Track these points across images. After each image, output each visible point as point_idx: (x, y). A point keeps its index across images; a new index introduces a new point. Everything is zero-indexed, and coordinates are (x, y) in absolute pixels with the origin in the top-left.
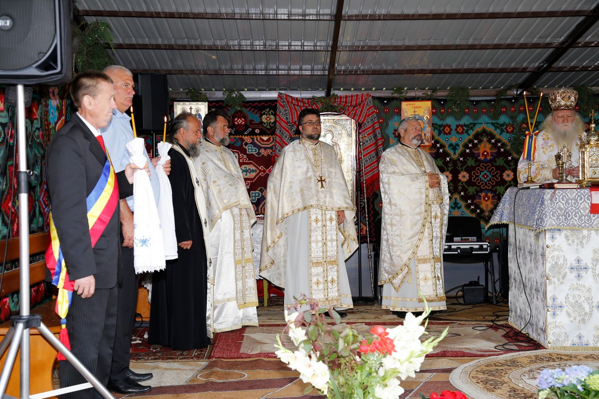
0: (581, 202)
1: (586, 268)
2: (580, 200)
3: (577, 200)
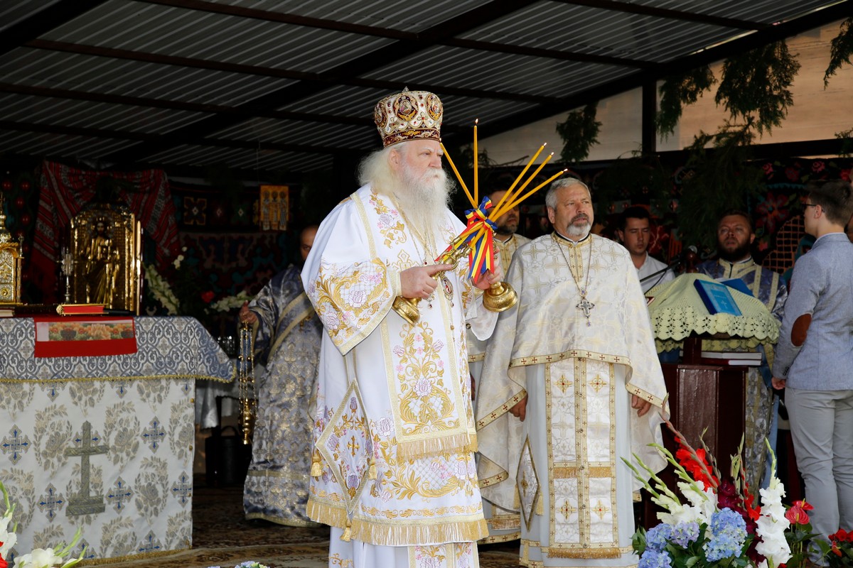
0: (21, 338)
1: (25, 444)
2: (21, 335)
3: (15, 336)
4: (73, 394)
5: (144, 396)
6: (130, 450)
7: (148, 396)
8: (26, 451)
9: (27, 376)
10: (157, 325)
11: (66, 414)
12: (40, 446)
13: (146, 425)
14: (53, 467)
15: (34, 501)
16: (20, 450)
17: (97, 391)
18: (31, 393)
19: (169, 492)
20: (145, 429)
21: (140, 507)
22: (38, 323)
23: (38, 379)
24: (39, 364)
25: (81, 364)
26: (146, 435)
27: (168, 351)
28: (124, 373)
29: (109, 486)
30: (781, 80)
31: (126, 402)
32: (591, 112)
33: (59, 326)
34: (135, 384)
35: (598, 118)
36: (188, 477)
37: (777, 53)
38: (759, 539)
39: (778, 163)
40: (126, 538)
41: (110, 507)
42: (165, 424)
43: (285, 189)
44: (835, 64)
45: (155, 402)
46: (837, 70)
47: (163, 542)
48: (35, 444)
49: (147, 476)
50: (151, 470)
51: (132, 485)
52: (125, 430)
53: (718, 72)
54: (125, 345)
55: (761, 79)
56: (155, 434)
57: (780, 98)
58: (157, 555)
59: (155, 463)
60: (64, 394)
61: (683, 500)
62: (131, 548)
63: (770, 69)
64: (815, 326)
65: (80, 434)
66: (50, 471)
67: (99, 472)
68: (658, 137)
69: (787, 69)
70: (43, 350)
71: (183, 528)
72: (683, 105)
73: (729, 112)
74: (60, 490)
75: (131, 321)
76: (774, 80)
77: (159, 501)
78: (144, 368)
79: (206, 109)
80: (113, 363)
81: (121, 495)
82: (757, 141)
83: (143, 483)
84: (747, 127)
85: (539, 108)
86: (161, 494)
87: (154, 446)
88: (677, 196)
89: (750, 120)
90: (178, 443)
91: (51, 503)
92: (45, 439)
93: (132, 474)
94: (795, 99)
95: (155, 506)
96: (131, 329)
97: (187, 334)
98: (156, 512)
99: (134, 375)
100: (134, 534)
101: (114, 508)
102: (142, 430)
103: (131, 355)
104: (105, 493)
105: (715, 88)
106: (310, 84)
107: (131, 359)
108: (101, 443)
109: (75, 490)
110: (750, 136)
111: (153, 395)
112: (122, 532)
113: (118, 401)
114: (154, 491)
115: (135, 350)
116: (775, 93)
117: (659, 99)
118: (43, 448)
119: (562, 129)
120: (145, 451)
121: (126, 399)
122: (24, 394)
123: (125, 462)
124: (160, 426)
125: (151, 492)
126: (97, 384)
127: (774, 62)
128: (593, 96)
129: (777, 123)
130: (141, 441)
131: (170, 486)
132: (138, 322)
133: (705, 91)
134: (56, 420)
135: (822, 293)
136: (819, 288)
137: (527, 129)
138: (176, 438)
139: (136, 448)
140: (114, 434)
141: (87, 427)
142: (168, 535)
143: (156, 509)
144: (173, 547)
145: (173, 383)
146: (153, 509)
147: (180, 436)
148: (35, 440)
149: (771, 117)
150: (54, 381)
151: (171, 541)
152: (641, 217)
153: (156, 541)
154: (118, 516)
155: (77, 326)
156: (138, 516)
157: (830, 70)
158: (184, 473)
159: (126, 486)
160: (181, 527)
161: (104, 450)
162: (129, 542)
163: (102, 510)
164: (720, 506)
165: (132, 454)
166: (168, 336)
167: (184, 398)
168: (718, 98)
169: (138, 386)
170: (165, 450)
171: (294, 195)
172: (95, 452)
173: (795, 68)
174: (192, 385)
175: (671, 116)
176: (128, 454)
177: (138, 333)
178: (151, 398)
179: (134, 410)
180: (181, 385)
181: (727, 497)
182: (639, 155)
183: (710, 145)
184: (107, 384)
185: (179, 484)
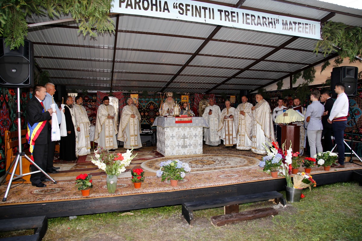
10: (196, 118)
13: (194, 134)
21: (193, 147)
22: (176, 118)
24: (176, 124)
25: (183, 124)
26: (194, 136)
28: (190, 126)
29: (188, 144)
30: (313, 73)
32: (282, 81)
33: (179, 118)
35: (283, 82)
37: (312, 69)
38: (286, 159)
39: (313, 89)
41: (188, 147)
42: (197, 134)
43: (235, 96)
44: (322, 70)
46: (323, 72)
47: (198, 153)
50: (195, 142)
51: (192, 144)
52: (191, 135)
53: (302, 72)
54: (190, 122)
55: (310, 74)
56: (196, 136)
57: (313, 77)
58: (197, 155)
60: (180, 129)
61: (271, 152)
62: (192, 153)
63: (311, 72)
64: (311, 118)
65: (183, 135)
66: (178, 141)
67: (186, 141)
68: (293, 85)
69: (314, 72)
70: (177, 122)
71: (201, 151)
72: (297, 79)
73: (304, 80)
74: (180, 144)
76: (312, 74)
78: (194, 125)
79: (215, 84)
80: (188, 124)
81: (190, 145)
82: (309, 85)
84: (307, 82)
85: (274, 81)
86: (197, 145)
88: (296, 95)
89: (308, 81)
91: (178, 146)
92: (177, 136)
93: (192, 142)
94: (316, 77)
96: (191, 119)
97: (201, 120)
98: (196, 148)
99: (192, 126)
104: (187, 145)
105: (302, 76)
106: (229, 79)
107: (191, 124)
108: (187, 137)
109: (183, 144)
110: (308, 84)
111: (195, 130)
112: (191, 151)
113: (190, 130)
115: (192, 122)
116: (312, 76)
117: (293, 78)
118: (177, 137)
119: (277, 84)
120: (194, 138)
122: (174, 129)
123: (191, 140)
125: (195, 145)
126: (186, 128)
127: (312, 70)
128: (282, 78)
129: (313, 81)
133: (300, 77)
134: (179, 133)
135: (312, 112)
136: (311, 111)
137: (272, 84)
138: (200, 136)
139: (192, 138)
140: (189, 136)
141: (184, 134)
144: (199, 154)
149: (312, 80)
150: (179, 127)
152: (281, 100)
153: (196, 153)
154: (190, 148)
155: (182, 118)
156: (193, 149)
157: (321, 72)
158: (201, 142)
159: (191, 144)
161: (187, 138)
162: (192, 152)
163: (187, 147)
164: (278, 153)
166: (198, 120)
167: (201, 130)
168: (302, 77)
169: (193, 128)
170: (197, 138)
171: (236, 97)
172: (186, 138)
173: (315, 71)
174: (202, 128)
175: (295, 81)
177: (193, 120)
179: (192, 132)
180: (200, 128)
181: (280, 151)
182: (289, 88)
183: (301, 86)
184: (187, 128)
185: (200, 144)
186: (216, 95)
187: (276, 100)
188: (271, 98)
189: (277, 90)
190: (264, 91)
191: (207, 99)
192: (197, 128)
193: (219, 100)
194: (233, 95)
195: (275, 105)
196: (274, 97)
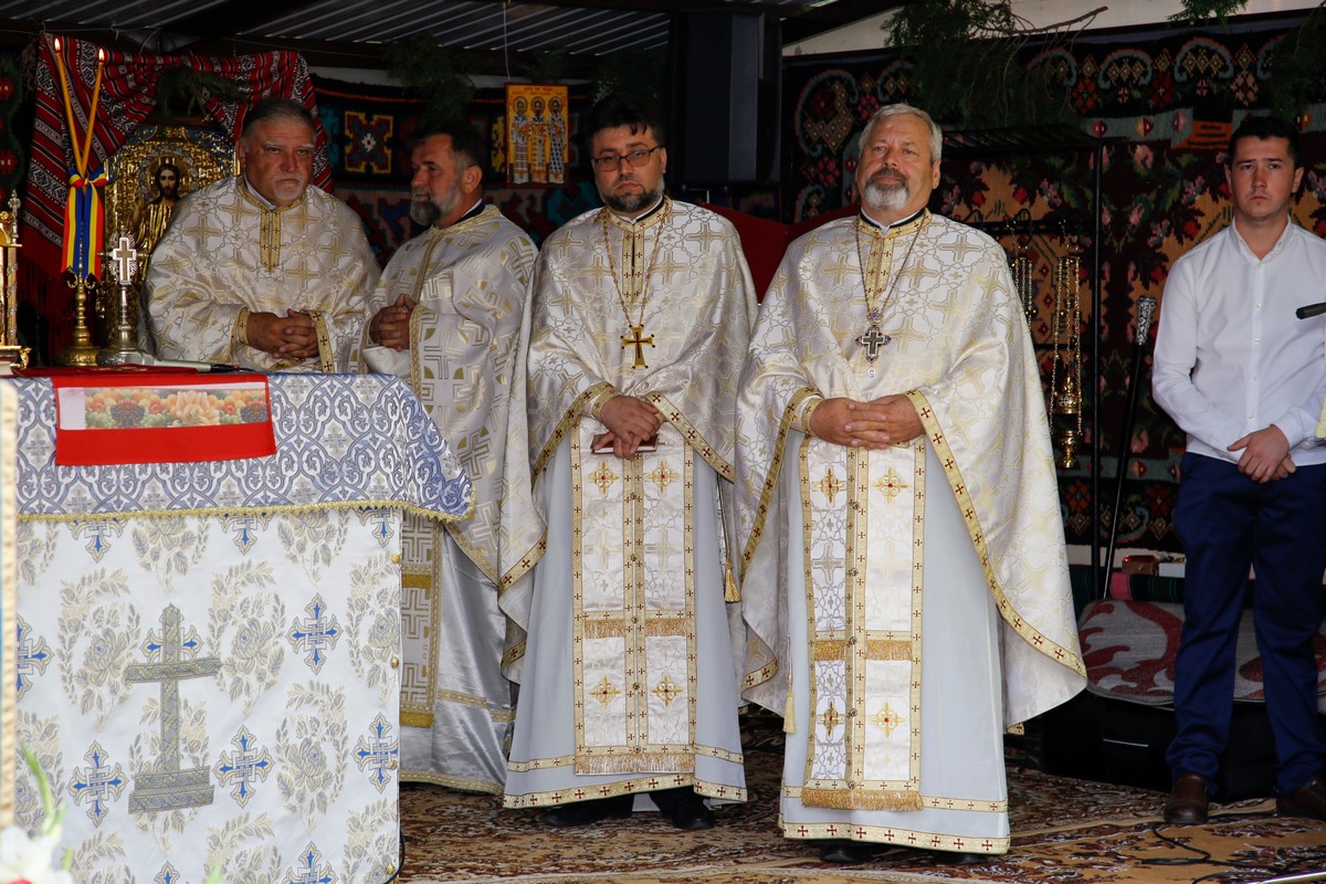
4: (140, 545)
5: (294, 548)
6: (265, 667)
7: (302, 549)
8: (43, 670)
9: (41, 507)
10: (318, 393)
11: (126, 590)
12: (73, 661)
13: (297, 613)
14: (100, 706)
15: (62, 780)
16: (28, 670)
17: (192, 538)
18: (51, 544)
19: (350, 760)
20: (296, 621)
21: (287, 792)
22: (61, 390)
23: (64, 512)
24: (67, 480)
25: (154, 480)
26: (298, 635)
27: (345, 448)
28: (249, 498)
29: (220, 748)
31: (255, 563)
33: (108, 395)
34: (274, 523)
36: (389, 726)
40: (257, 858)
41: (224, 791)
42: (337, 611)
45: (316, 561)
47: (338, 867)
48: (62, 656)
49: (301, 725)
50: (309, 712)
51: (271, 743)
52: (253, 623)
54: (254, 439)
56: (317, 633)
59: (318, 696)
60: (121, 544)
62: (269, 881)
65: (158, 635)
66: (94, 714)
67: (199, 717)
70: (74, 449)
71: (381, 838)
74: (117, 758)
75: (262, 385)
77: (328, 778)
78: (295, 488)
80: (228, 476)
81: (247, 767)
83: (295, 740)
86: (331, 765)
87: (316, 659)
90: (368, 652)
91: (96, 783)
92: (82, 645)
93: (269, 720)
95: (320, 790)
96: (263, 403)
97: (385, 412)
98: (322, 803)
99: (273, 503)
100: (275, 851)
101: (233, 795)
102: (289, 624)
103: (264, 460)
104: (212, 762)
107: (264, 468)
108: (203, 652)
109: (150, 757)
111: (312, 547)
112: (251, 846)
113: (239, 560)
114: (317, 758)
115: (270, 449)
118: (77, 664)
120: (296, 669)
121: (254, 556)
122: (35, 545)
123: (254, 695)
124: (327, 614)
125: (310, 758)
130: (288, 648)
131: (351, 745)
132: (278, 387)
134: (105, 602)
138: (363, 640)
139: (277, 663)
140: (230, 633)
141: (171, 617)
142: (348, 854)
143: (321, 795)
145: (354, 520)
146: (314, 795)
147: (372, 636)
148: (60, 646)
150: (105, 513)
151: (356, 867)
153: (324, 866)
154: (243, 813)
155: (146, 395)
156: (283, 812)
158: (380, 716)
159: (257, 747)
160: (376, 836)
161: (210, 667)
162: (264, 870)
163: (208, 799)
165: (269, 677)
166: (343, 418)
167: (380, 552)
169: (280, 526)
170: (338, 667)
172: (190, 671)
174: (395, 524)
176: (261, 678)
177: (279, 411)
178: (308, 554)
179: (272, 581)
180: (372, 524)
184: (214, 522)
185: (370, 741)
186: (325, 73)
187: (1160, 147)
188: (1092, 128)
189: (1174, 24)
190: (990, 31)
191: (216, 127)
192: (334, 520)
193: (369, 143)
194: (530, 67)
195: (1155, 216)
196: (1133, 109)
